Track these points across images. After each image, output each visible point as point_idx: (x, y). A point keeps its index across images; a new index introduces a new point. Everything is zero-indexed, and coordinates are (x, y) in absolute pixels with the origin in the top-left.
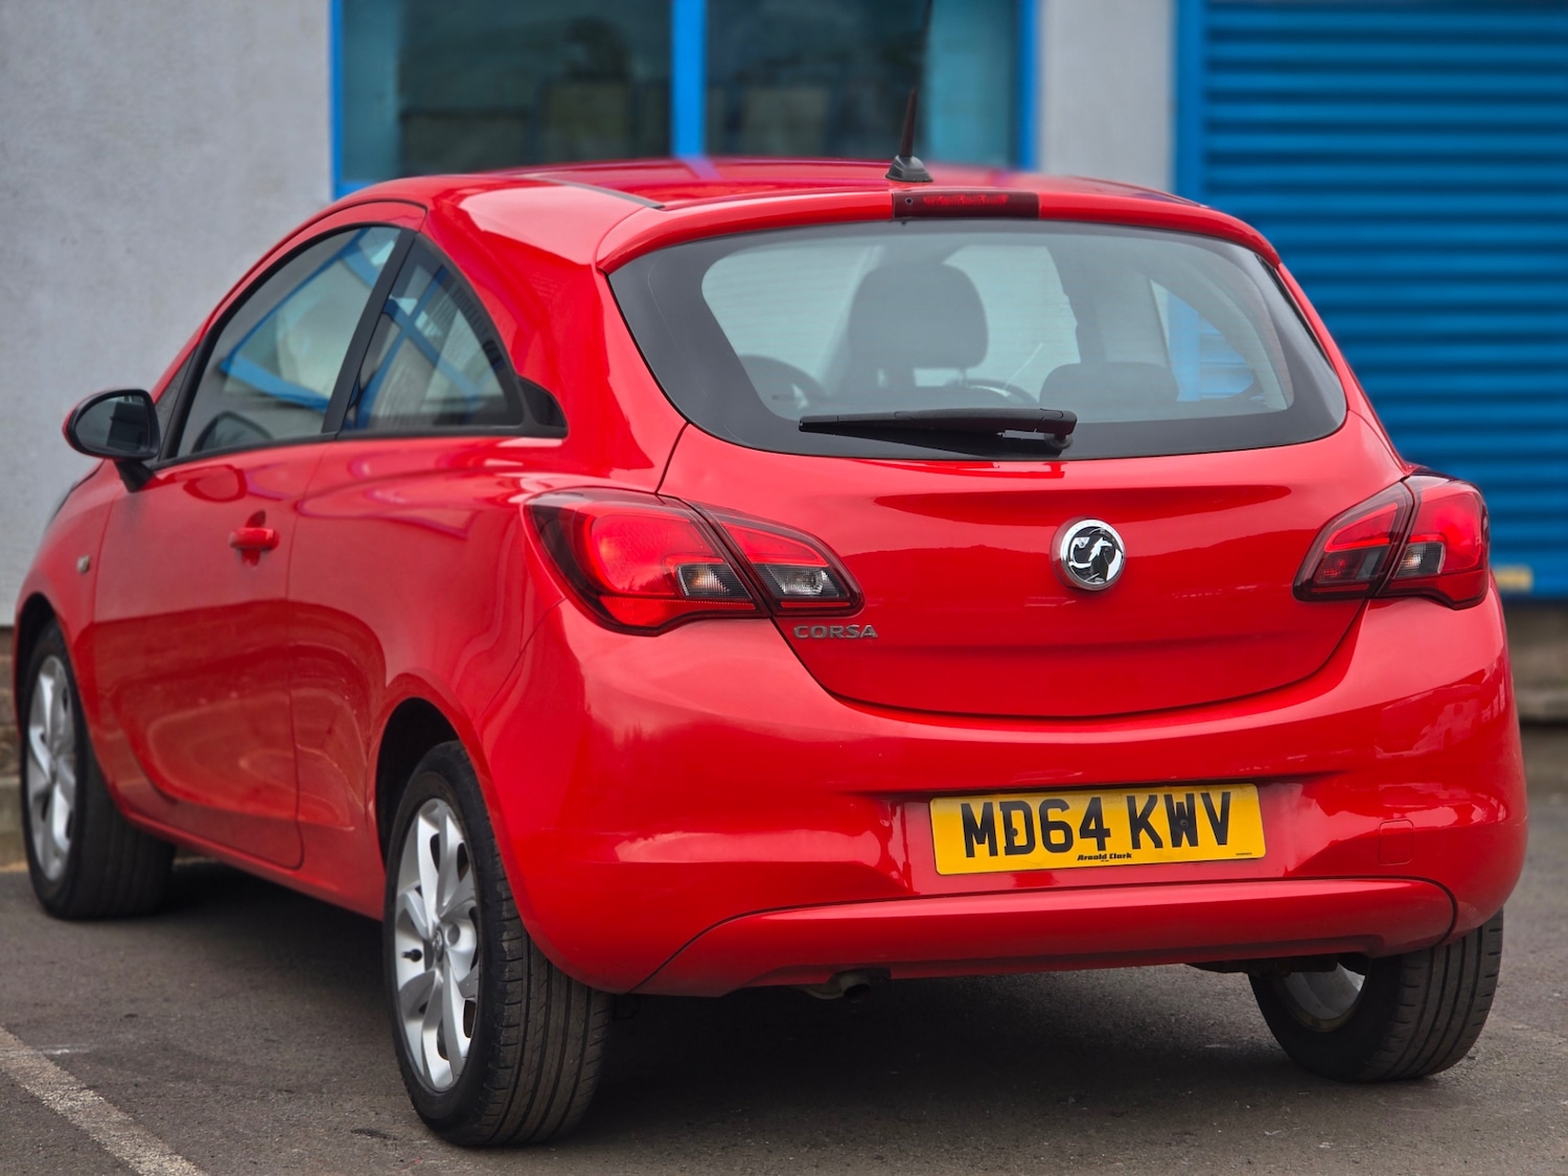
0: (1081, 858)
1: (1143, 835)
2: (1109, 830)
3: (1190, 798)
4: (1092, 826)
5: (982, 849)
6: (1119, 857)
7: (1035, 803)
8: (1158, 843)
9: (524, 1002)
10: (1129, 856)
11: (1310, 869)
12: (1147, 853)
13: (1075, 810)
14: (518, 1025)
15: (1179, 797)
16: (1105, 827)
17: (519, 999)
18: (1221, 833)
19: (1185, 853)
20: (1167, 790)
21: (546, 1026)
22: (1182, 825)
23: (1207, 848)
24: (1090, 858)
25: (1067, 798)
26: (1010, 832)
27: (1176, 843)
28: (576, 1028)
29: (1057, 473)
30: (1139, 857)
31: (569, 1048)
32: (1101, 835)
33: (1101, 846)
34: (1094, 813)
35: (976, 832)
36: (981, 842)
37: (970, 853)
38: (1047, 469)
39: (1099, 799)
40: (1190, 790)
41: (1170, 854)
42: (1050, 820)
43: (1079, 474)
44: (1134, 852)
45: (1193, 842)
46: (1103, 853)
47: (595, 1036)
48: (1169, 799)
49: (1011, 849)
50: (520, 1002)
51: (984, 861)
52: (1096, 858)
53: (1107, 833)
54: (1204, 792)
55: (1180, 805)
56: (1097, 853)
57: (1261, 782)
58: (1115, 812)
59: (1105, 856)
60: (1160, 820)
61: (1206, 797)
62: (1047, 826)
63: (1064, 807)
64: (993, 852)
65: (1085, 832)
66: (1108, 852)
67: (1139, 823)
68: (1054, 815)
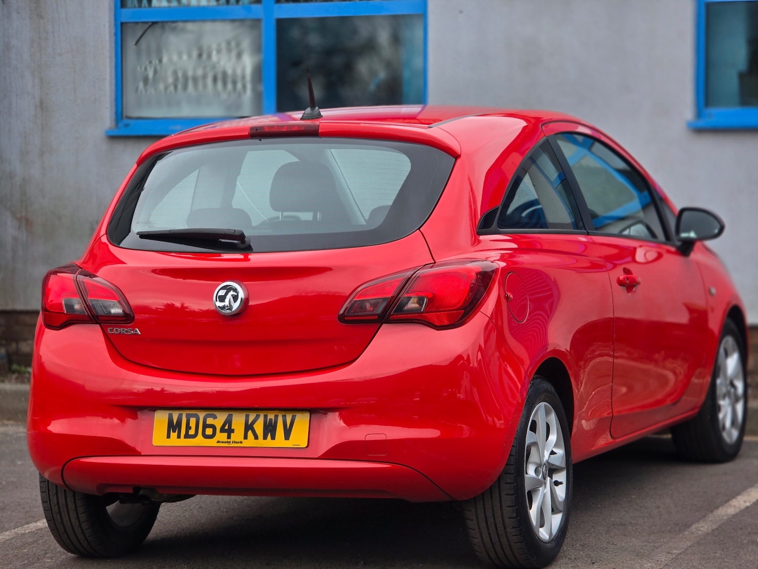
0: (218, 442)
1: (250, 433)
2: (234, 429)
3: (276, 417)
4: (227, 427)
5: (174, 435)
6: (237, 443)
7: (202, 415)
8: (256, 437)
9: (47, 492)
10: (241, 442)
11: (328, 455)
12: (250, 442)
13: (220, 419)
14: (47, 502)
15: (271, 416)
16: (232, 428)
17: (45, 490)
18: (287, 434)
19: (269, 443)
20: (266, 413)
21: (58, 503)
22: (270, 429)
23: (280, 441)
24: (223, 442)
25: (217, 414)
26: (188, 427)
27: (265, 438)
28: (71, 506)
29: (246, 259)
30: (246, 443)
31: (71, 514)
32: (230, 431)
33: (229, 437)
34: (229, 422)
35: (173, 427)
36: (174, 431)
37: (169, 436)
38: (242, 257)
39: (232, 415)
40: (276, 413)
41: (261, 443)
42: (207, 423)
43: (257, 259)
44: (244, 441)
45: (273, 438)
46: (229, 440)
47: (80, 510)
48: (266, 417)
49: (187, 436)
50: (45, 492)
51: (175, 441)
52: (225, 442)
53: (233, 431)
54: (284, 414)
55: (271, 420)
56: (226, 440)
57: (312, 411)
58: (239, 421)
59: (230, 442)
60: (259, 427)
61: (284, 417)
62: (206, 426)
63: (215, 417)
64: (179, 437)
65: (223, 430)
66: (231, 440)
67: (249, 427)
68: (210, 421)
